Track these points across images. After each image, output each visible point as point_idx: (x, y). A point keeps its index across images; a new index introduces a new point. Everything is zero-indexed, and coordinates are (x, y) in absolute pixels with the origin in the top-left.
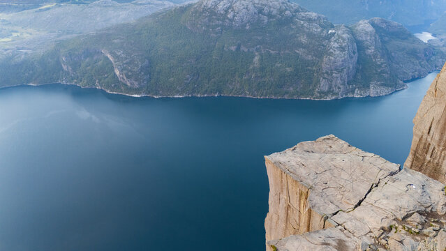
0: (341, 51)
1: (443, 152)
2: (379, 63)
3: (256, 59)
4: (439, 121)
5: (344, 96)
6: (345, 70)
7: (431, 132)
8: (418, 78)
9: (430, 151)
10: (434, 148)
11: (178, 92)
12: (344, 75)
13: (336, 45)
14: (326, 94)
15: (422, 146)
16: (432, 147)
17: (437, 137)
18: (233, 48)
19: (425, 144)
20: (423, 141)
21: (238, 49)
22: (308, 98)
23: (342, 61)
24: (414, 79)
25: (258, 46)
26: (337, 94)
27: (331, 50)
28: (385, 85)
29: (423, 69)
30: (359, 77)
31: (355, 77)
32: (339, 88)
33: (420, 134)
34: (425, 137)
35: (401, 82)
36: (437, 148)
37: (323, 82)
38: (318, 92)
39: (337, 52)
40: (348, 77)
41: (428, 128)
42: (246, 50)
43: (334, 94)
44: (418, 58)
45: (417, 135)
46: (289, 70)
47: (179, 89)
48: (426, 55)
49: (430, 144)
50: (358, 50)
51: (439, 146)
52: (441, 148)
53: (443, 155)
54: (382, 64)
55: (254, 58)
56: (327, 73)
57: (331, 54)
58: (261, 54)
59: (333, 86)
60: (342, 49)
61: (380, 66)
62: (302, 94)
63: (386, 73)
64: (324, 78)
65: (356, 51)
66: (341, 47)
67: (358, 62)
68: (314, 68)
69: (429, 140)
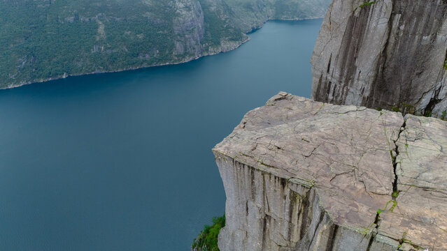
0: (187, 11)
1: (345, 88)
2: (223, 19)
3: (101, 29)
4: (338, 56)
5: (200, 56)
6: (196, 30)
7: (331, 69)
8: (257, 29)
9: (332, 89)
10: (336, 86)
11: (11, 81)
12: (196, 35)
13: (181, 5)
14: (183, 56)
15: (322, 86)
16: (333, 86)
17: (337, 74)
18: (71, 19)
19: (326, 83)
20: (323, 81)
21: (77, 19)
22: (168, 63)
23: (191, 21)
24: (254, 30)
25: (100, 14)
26: (194, 55)
27: (178, 11)
28: (233, 40)
29: (259, 20)
30: (209, 35)
31: (205, 35)
32: (194, 49)
33: (319, 74)
34: (324, 76)
35: (245, 35)
36: (338, 85)
37: (178, 45)
38: (176, 56)
39: (184, 13)
40: (200, 36)
41: (327, 66)
42: (87, 20)
43: (190, 55)
44: (253, 11)
45: (316, 76)
46: (140, 36)
47: (12, 77)
48: (259, 8)
49: (330, 82)
50: (203, 9)
51: (341, 82)
52: (342, 84)
53: (345, 90)
54: (226, 19)
55: (97, 28)
56: (179, 35)
57: (178, 15)
58: (105, 23)
59: (188, 47)
60: (188, 8)
61: (225, 22)
62: (160, 60)
63: (231, 28)
64: (178, 41)
65: (201, 9)
66: (186, 7)
67: (205, 20)
68: (166, 32)
69: (329, 78)
